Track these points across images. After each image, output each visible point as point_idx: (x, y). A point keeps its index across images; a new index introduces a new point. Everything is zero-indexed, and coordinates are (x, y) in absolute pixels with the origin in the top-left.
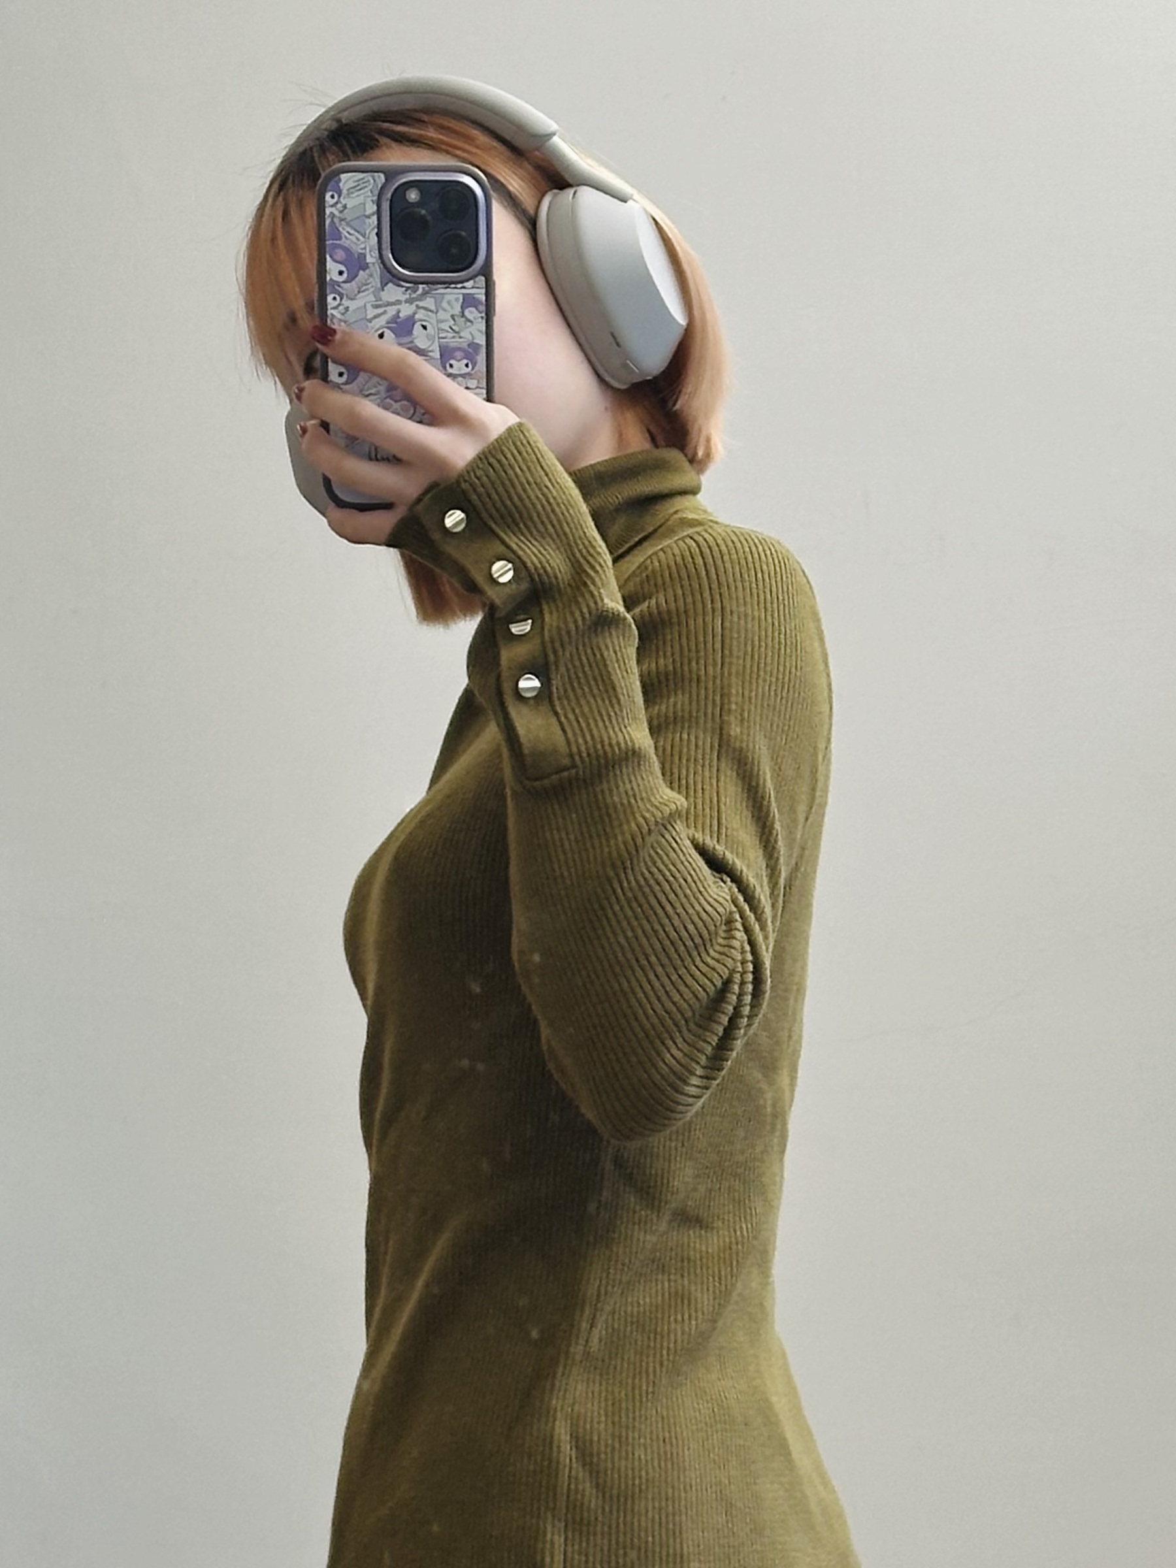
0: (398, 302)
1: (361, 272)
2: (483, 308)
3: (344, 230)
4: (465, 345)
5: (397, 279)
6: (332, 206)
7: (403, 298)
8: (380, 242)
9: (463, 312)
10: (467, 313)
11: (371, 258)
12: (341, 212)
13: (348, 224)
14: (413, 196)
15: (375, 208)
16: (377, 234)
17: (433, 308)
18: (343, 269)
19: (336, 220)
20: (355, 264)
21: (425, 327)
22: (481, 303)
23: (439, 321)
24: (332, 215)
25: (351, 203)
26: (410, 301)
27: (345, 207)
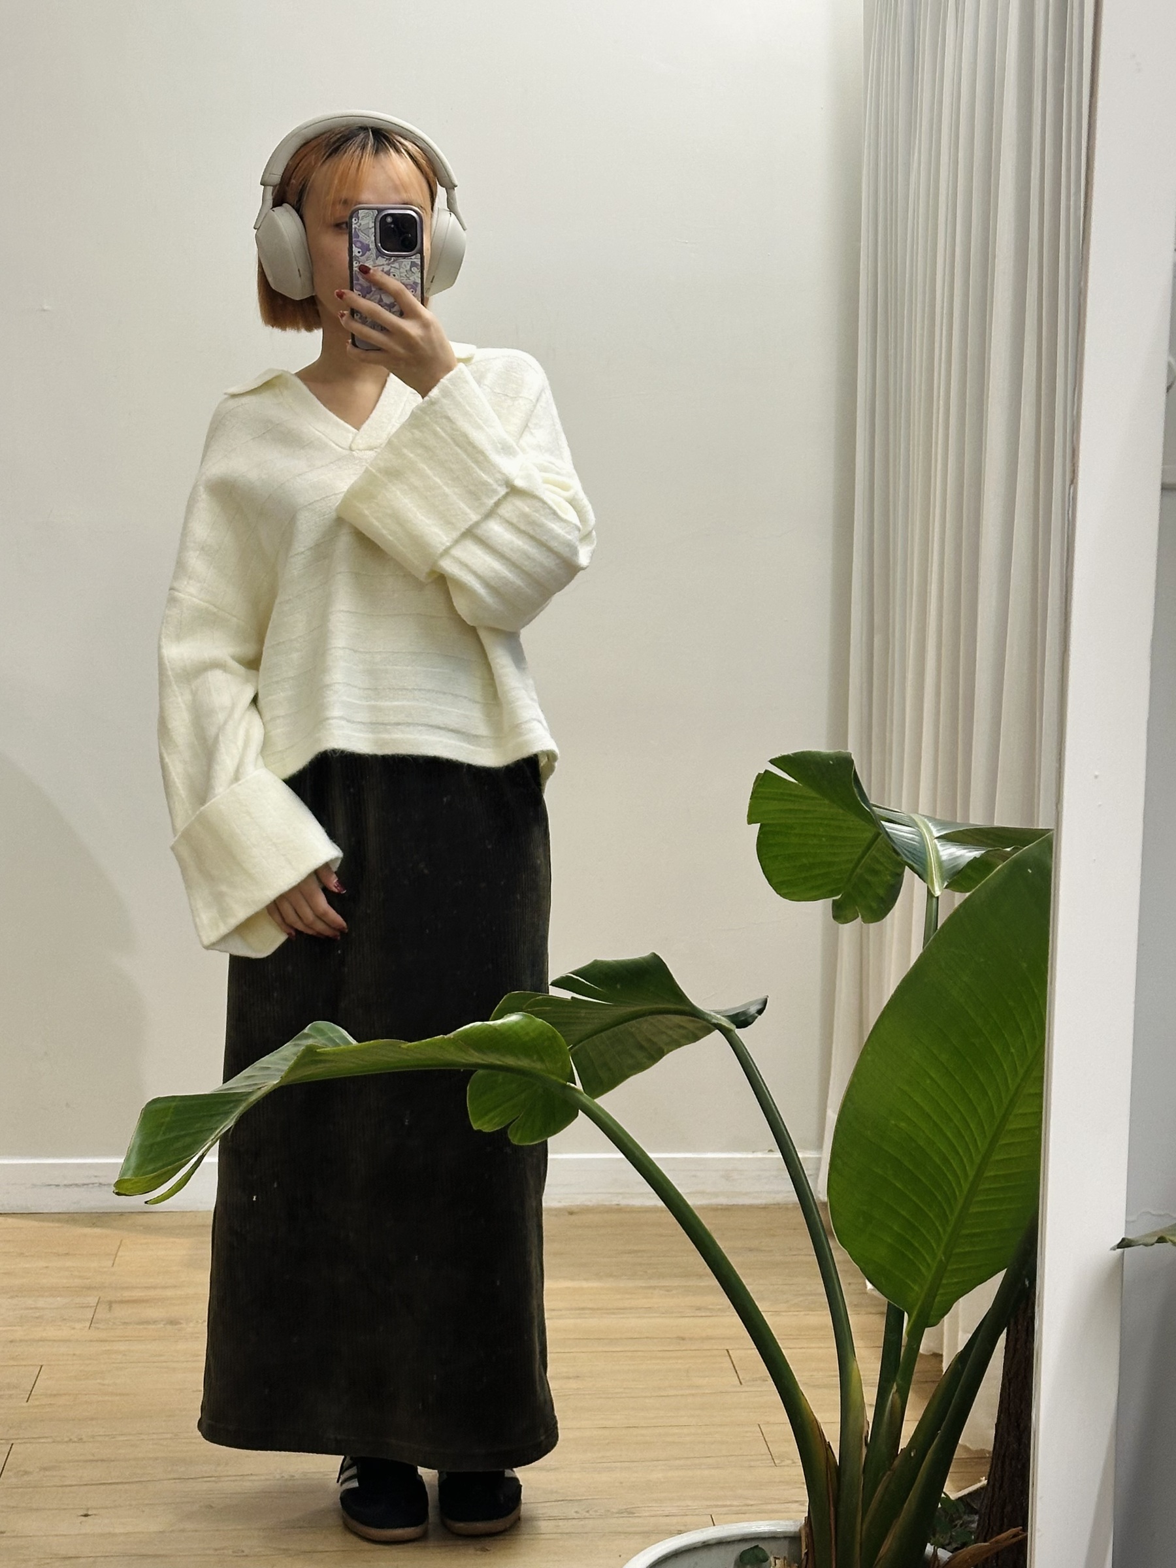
0: (383, 265)
1: (368, 252)
2: (419, 267)
3: (361, 235)
4: (412, 283)
5: (383, 255)
6: (356, 224)
7: (385, 263)
8: (375, 240)
9: (411, 270)
10: (412, 269)
11: (372, 246)
12: (359, 226)
13: (362, 232)
14: (389, 220)
15: (373, 225)
16: (374, 236)
17: (398, 267)
18: (360, 250)
19: (357, 230)
20: (365, 249)
21: (394, 275)
22: (417, 264)
23: (400, 273)
24: (355, 228)
25: (363, 223)
26: (388, 264)
27: (360, 224)
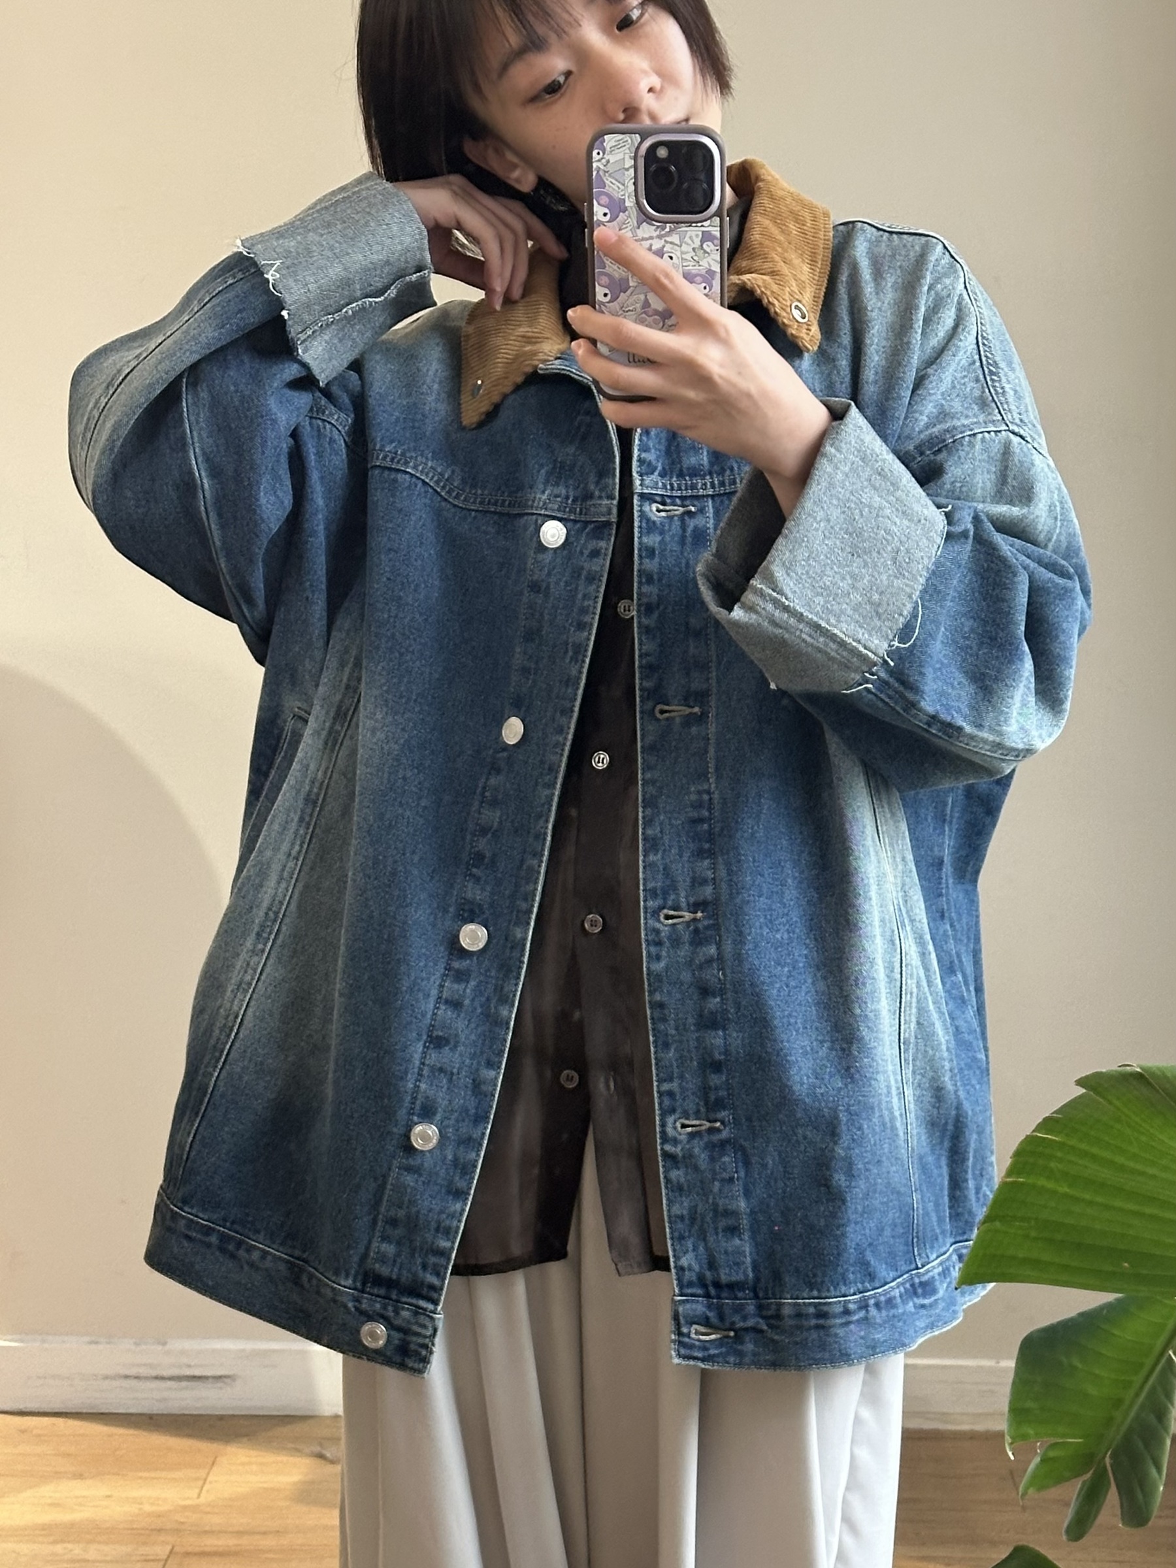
0: (651, 238)
1: (621, 214)
2: (718, 242)
3: (608, 181)
4: (703, 272)
5: (650, 219)
6: (599, 161)
7: (655, 234)
8: (636, 190)
9: (702, 245)
10: (705, 246)
11: (630, 203)
12: (605, 166)
13: (610, 176)
14: (663, 153)
15: (632, 163)
16: (634, 184)
17: (678, 242)
18: (607, 211)
19: (601, 173)
20: (617, 208)
22: (715, 237)
23: (682, 253)
24: (598, 169)
25: (612, 159)
26: (660, 237)
27: (608, 162)
